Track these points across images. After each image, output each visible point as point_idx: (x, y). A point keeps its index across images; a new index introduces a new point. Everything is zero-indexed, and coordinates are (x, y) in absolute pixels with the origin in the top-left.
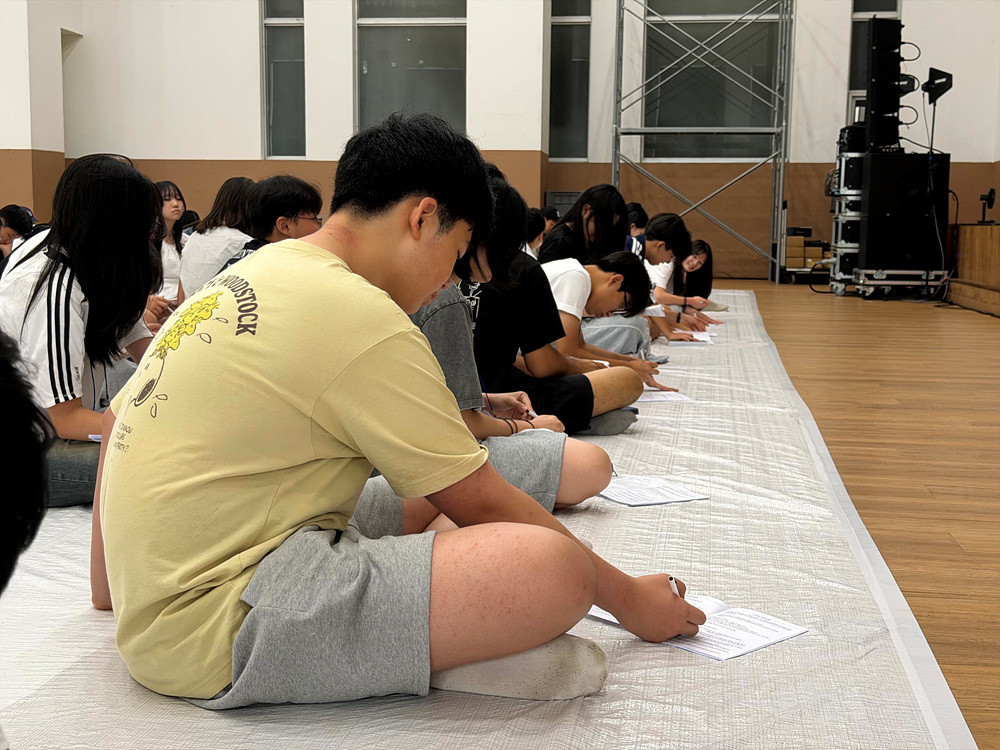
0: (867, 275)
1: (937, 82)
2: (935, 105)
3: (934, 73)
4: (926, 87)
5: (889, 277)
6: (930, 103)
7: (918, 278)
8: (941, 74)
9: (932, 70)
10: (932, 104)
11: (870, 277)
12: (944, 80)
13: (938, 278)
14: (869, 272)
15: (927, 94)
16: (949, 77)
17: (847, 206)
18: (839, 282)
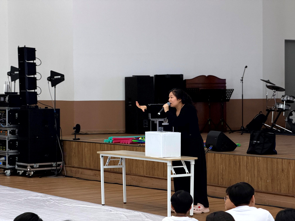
0: (31, 166)
1: (55, 77)
2: (55, 88)
3: (53, 73)
4: (49, 79)
5: (40, 167)
6: (52, 86)
7: (51, 166)
8: (58, 74)
9: (52, 72)
10: (54, 87)
11: (32, 167)
12: (59, 77)
13: (59, 165)
14: (32, 165)
15: (50, 82)
16: (62, 76)
17: (10, 133)
18: (8, 169)
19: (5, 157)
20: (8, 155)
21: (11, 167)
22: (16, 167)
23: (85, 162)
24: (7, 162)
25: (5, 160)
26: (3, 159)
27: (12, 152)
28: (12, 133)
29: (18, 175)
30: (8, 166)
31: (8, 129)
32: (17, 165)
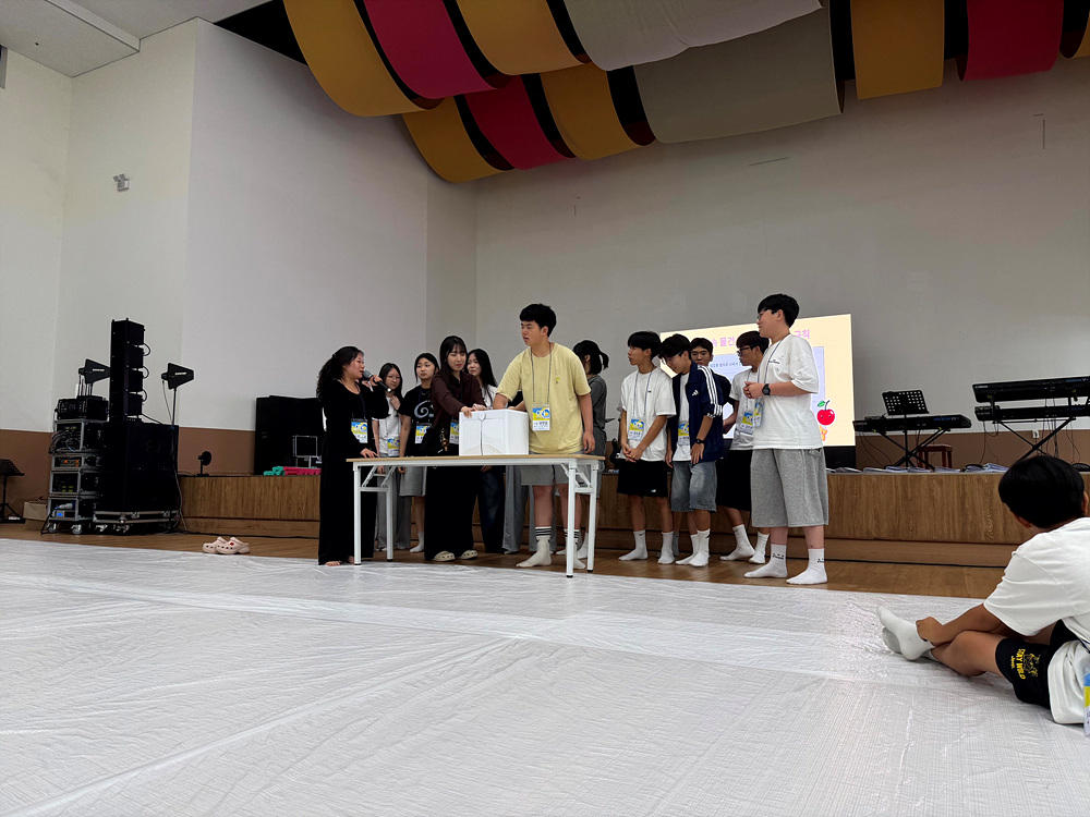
0: (126, 516)
1: (177, 374)
2: (175, 390)
3: (173, 368)
4: (165, 377)
5: (142, 517)
6: (170, 388)
7: (161, 516)
8: (182, 369)
9: (171, 366)
10: (173, 389)
11: (129, 517)
12: (185, 373)
13: (172, 515)
14: (128, 513)
15: (166, 382)
16: (190, 372)
17: (86, 461)
18: (78, 523)
19: (74, 502)
20: (79, 498)
21: (83, 519)
22: (95, 519)
23: (226, 508)
24: (77, 511)
25: (74, 508)
26: (69, 505)
27: (87, 495)
28: (90, 462)
29: (97, 532)
30: (77, 518)
31: (82, 455)
32: (97, 516)
